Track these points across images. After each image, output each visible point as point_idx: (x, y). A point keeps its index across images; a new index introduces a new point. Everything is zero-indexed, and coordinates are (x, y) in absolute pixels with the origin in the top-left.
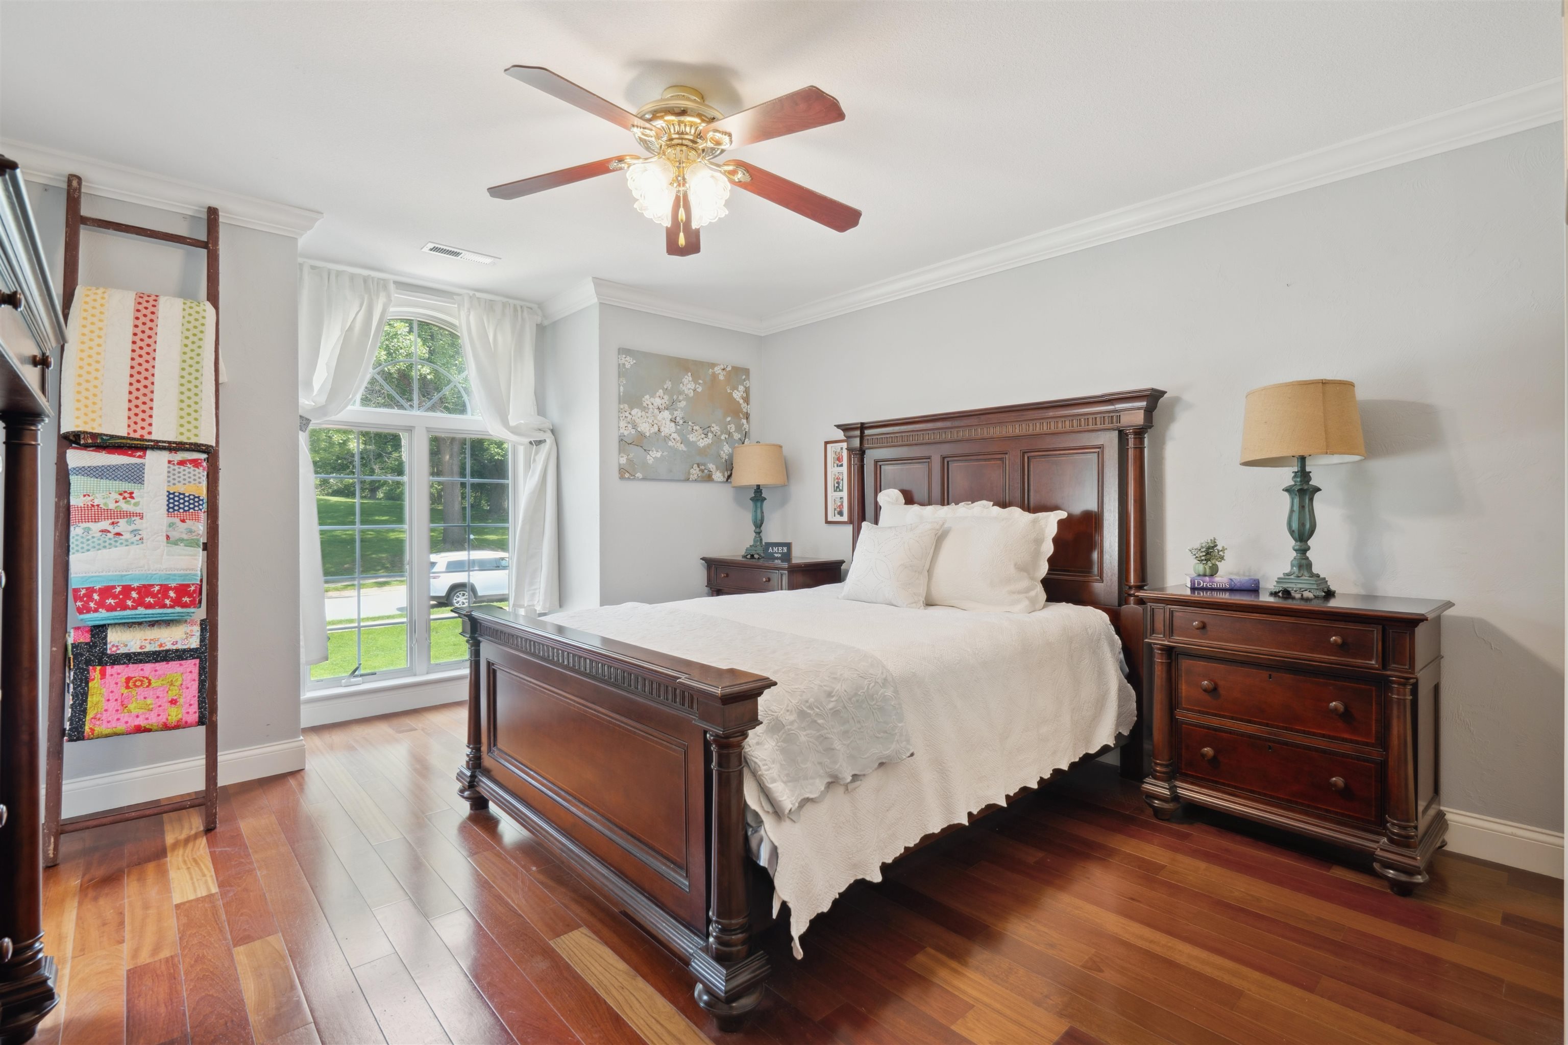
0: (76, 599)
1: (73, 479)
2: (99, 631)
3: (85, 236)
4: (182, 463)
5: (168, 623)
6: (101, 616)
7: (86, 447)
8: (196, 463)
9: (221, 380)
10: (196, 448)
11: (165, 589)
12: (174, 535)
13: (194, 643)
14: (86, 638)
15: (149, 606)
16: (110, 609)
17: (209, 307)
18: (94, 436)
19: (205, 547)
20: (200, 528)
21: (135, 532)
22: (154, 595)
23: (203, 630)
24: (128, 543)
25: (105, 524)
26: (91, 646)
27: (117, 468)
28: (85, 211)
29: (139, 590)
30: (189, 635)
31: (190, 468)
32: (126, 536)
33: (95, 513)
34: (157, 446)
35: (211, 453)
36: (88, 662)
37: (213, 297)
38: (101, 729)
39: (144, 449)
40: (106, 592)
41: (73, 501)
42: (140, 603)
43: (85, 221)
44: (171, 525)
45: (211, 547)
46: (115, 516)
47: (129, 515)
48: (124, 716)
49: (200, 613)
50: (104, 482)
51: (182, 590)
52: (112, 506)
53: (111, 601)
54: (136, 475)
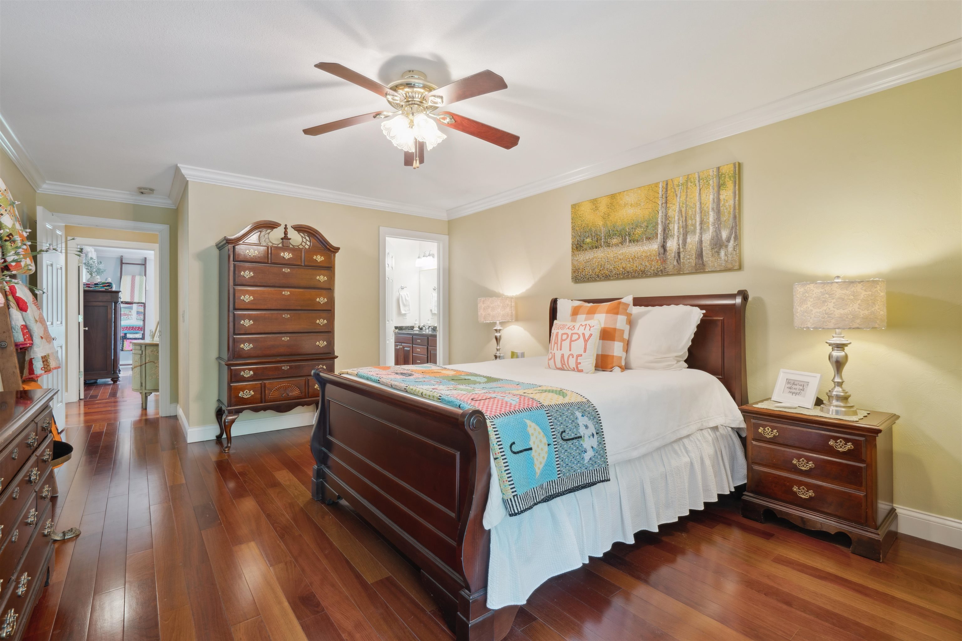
0: (122, 328)
1: (122, 309)
2: (126, 334)
3: (123, 265)
4: (139, 306)
5: (137, 333)
6: (126, 331)
7: (124, 303)
8: (141, 306)
9: (147, 289)
10: (142, 303)
11: (136, 327)
12: (138, 318)
13: (141, 337)
14: (124, 335)
15: (133, 330)
16: (127, 330)
17: (145, 277)
18: (125, 302)
19: (143, 321)
20: (142, 317)
21: (131, 318)
22: (134, 328)
23: (142, 335)
24: (130, 320)
25: (126, 316)
26: (124, 336)
27: (129, 307)
28: (123, 262)
29: (132, 327)
30: (140, 336)
31: (140, 307)
32: (130, 318)
33: (125, 315)
34: (135, 303)
35: (144, 304)
36: (124, 339)
37: (145, 275)
38: (126, 349)
39: (133, 303)
40: (127, 328)
41: (122, 313)
42: (132, 329)
43: (123, 263)
44: (137, 317)
45: (144, 321)
46: (128, 315)
47: (130, 315)
48: (130, 348)
49: (142, 332)
50: (126, 309)
51: (139, 328)
52: (128, 313)
53: (127, 329)
54: (131, 308)
